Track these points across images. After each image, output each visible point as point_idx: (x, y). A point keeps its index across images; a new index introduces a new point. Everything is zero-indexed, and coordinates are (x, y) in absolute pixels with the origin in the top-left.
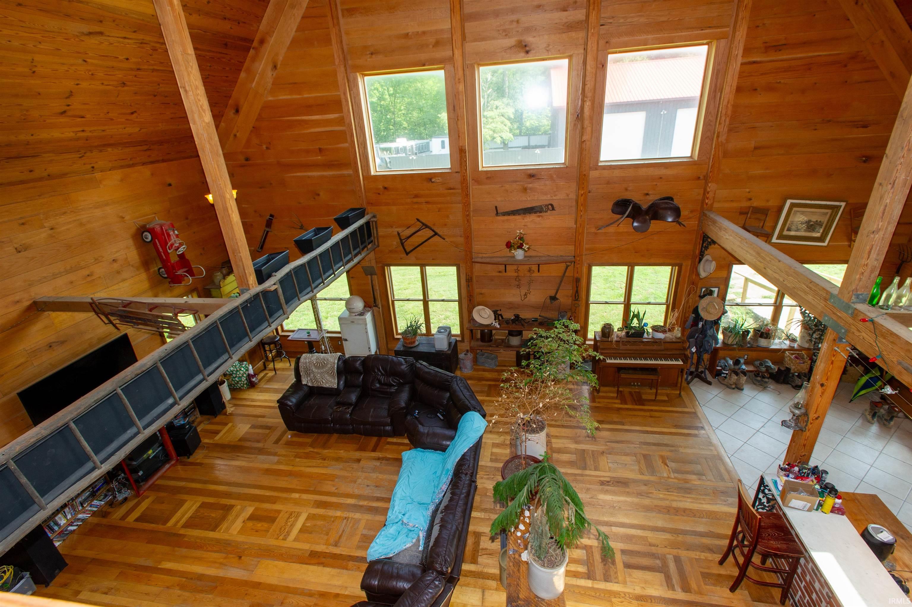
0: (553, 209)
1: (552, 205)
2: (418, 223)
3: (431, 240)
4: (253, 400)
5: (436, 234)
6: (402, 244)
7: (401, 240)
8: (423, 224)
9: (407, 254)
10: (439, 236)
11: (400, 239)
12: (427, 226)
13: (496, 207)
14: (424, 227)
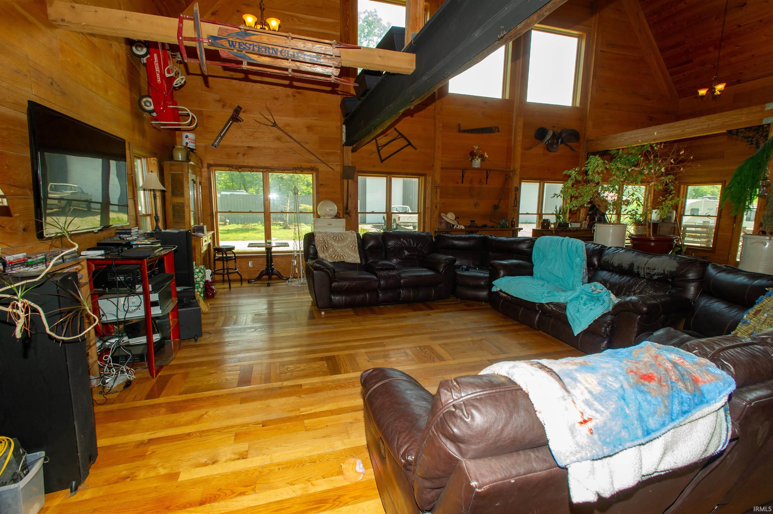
0: (499, 131)
1: (498, 127)
2: (395, 131)
3: (403, 150)
4: (221, 304)
5: (410, 144)
6: (379, 151)
7: (378, 147)
8: (400, 134)
9: (382, 161)
10: (413, 147)
11: (377, 145)
12: (403, 136)
13: (460, 124)
14: (400, 136)
